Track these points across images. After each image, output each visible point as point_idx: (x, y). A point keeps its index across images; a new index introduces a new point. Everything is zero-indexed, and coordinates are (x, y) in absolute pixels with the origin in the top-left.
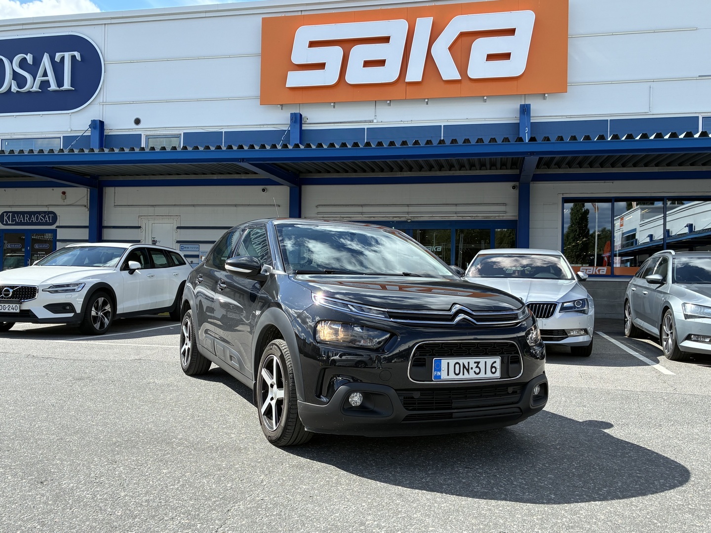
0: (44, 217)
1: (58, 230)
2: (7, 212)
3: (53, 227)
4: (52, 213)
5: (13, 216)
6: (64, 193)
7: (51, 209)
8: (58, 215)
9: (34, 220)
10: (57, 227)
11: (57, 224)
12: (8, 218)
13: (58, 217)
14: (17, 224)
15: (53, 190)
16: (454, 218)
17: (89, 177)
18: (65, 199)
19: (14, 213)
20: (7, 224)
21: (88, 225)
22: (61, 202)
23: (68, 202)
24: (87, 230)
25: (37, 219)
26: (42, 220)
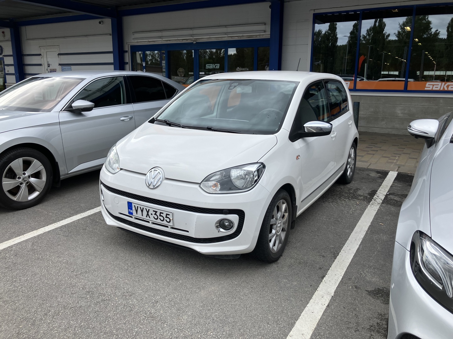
16: (226, 38)
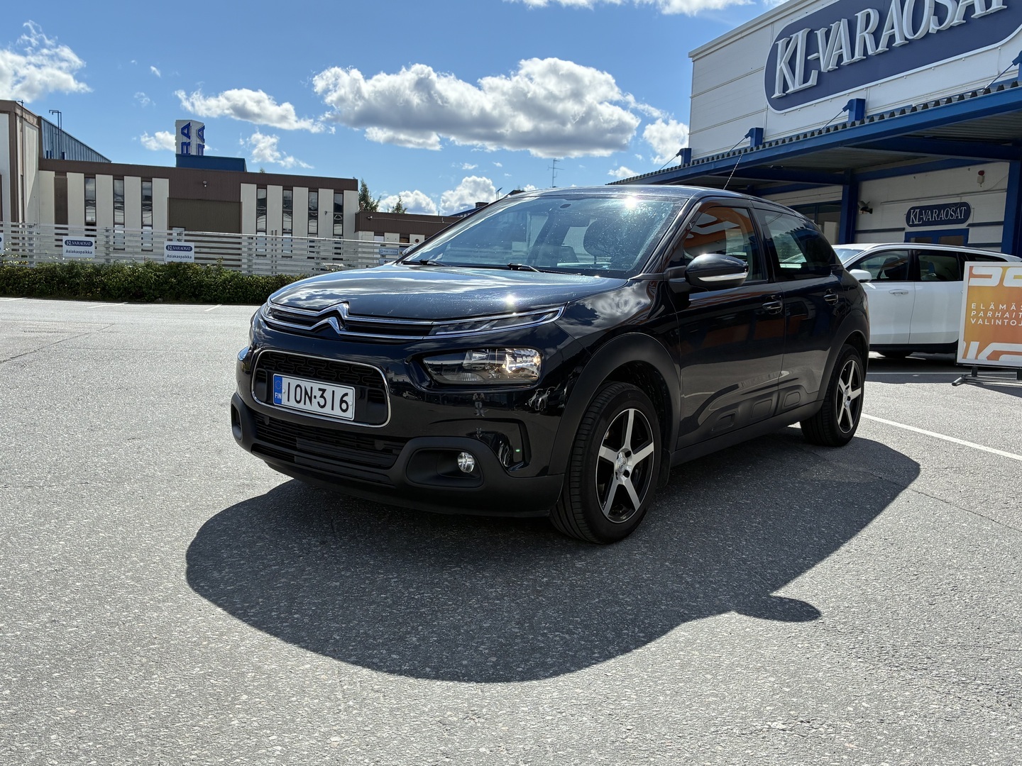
0: (955, 212)
1: (971, 230)
2: (914, 208)
3: (963, 226)
4: (965, 204)
5: (921, 214)
6: (981, 173)
7: (965, 199)
8: (972, 206)
9: (943, 217)
10: (970, 225)
11: (970, 221)
12: (915, 216)
13: (972, 210)
14: (925, 224)
15: (969, 169)
17: (1010, 144)
18: (983, 181)
19: (921, 208)
20: (913, 225)
21: (1003, 220)
22: (977, 187)
23: (986, 186)
24: (1001, 228)
25: (947, 216)
26: (952, 215)
